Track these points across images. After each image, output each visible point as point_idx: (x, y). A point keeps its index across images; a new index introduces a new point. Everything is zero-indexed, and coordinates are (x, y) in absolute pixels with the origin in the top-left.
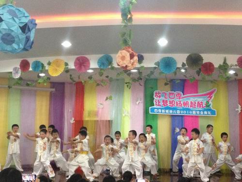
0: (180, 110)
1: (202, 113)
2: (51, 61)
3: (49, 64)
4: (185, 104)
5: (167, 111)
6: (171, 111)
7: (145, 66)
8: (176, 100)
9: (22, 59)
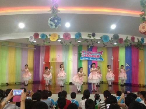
0: (91, 58)
1: (99, 60)
2: (51, 34)
3: (50, 35)
4: (93, 56)
5: (86, 59)
6: (88, 59)
7: (96, 38)
8: (90, 54)
9: (35, 32)
